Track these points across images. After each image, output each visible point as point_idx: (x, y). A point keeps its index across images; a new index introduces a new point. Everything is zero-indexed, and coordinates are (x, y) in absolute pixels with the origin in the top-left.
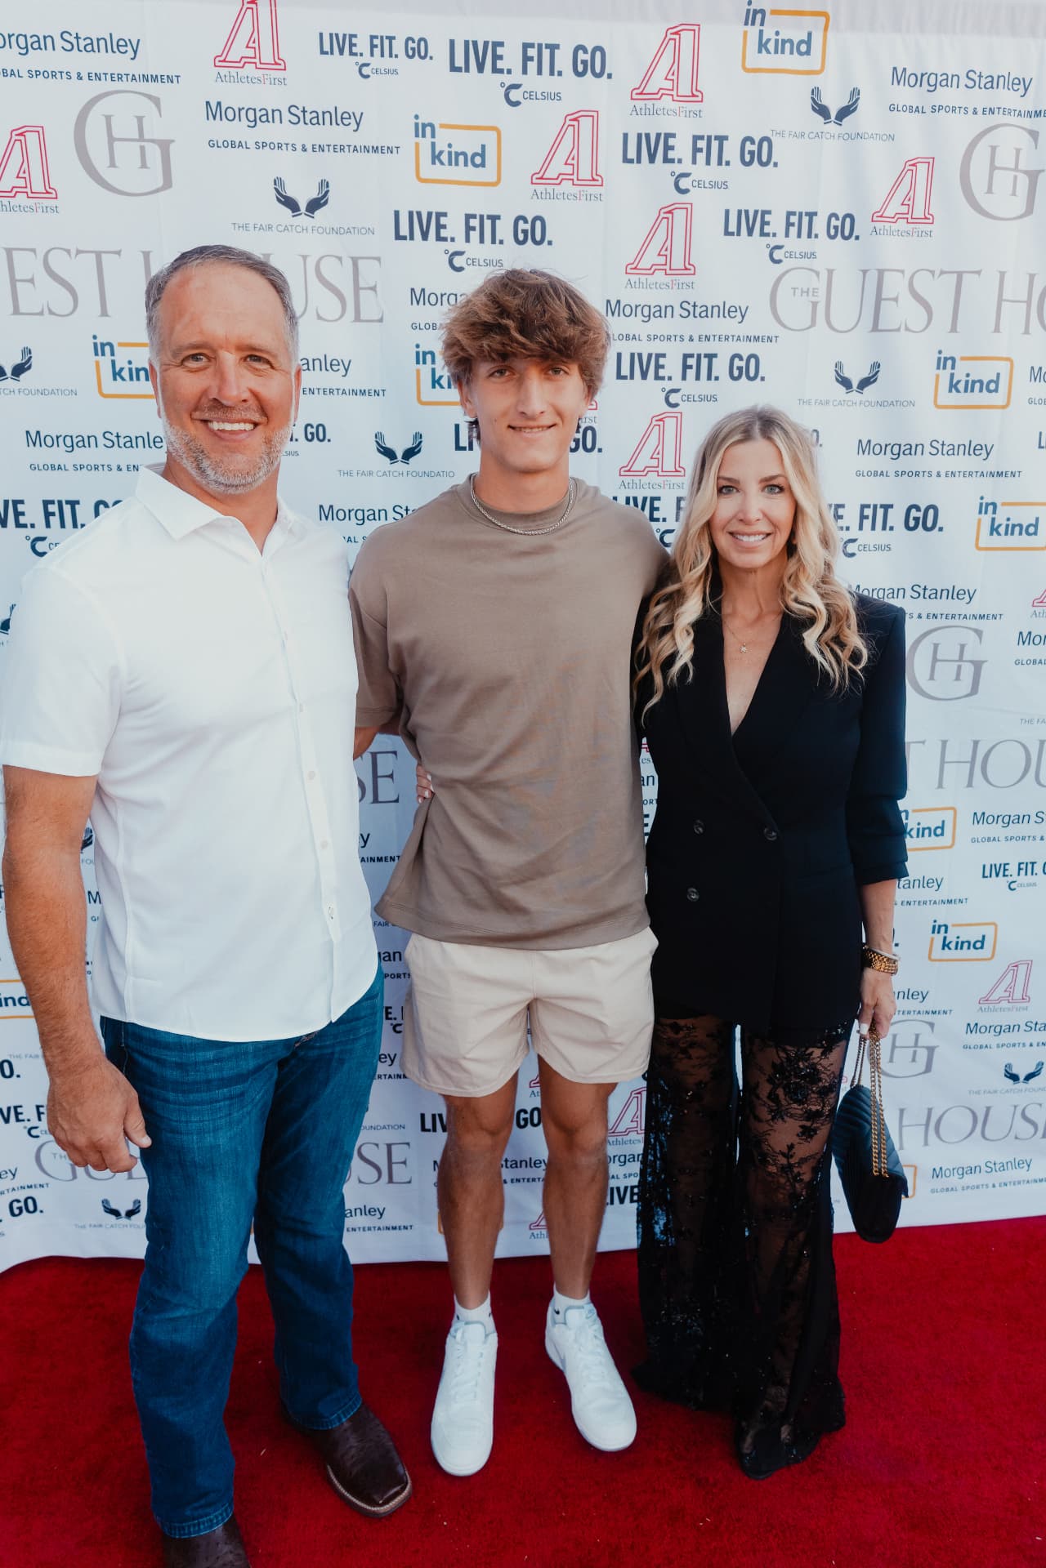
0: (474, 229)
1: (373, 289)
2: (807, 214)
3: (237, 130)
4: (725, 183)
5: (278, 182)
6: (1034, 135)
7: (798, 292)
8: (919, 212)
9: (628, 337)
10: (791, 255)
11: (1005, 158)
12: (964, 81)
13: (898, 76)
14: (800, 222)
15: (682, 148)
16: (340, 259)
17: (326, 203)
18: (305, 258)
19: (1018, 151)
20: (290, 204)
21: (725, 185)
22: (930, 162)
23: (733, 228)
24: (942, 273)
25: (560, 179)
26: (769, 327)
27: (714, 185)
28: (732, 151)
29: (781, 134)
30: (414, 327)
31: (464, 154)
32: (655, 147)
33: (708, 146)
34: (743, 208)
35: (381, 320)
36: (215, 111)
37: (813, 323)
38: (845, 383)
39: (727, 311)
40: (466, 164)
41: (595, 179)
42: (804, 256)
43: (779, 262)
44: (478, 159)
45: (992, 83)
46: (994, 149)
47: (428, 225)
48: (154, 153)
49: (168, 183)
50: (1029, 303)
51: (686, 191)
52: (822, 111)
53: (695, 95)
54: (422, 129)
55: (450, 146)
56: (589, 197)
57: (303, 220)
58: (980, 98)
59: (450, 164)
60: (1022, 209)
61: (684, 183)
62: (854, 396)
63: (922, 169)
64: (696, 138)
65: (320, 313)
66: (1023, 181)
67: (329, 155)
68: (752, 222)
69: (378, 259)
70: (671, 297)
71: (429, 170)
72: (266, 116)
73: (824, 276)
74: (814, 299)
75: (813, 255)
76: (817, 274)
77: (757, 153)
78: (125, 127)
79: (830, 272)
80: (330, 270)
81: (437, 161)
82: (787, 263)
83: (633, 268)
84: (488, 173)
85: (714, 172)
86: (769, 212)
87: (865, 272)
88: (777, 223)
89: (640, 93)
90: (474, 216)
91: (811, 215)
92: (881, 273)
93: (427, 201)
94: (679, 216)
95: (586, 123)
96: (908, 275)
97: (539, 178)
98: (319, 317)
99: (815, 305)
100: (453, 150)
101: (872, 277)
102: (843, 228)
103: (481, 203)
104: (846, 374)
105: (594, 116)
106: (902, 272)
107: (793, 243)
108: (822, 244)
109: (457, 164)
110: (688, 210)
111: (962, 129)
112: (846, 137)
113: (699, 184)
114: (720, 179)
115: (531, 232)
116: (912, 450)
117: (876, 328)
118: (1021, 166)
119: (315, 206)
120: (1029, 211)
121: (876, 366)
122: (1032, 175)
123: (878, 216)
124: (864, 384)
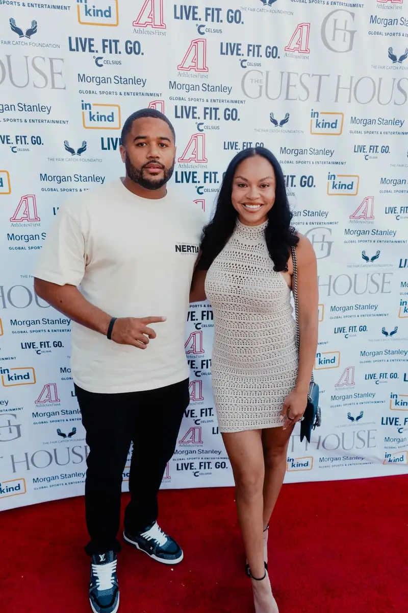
0: (107, 46)
1: (60, 73)
2: (257, 46)
4: (220, 30)
5: (12, 21)
6: (353, 15)
7: (254, 81)
8: (303, 48)
9: (180, 99)
10: (250, 64)
11: (340, 25)
14: (254, 49)
15: (201, 13)
16: (44, 58)
17: (36, 31)
18: (26, 57)
19: (346, 22)
20: (18, 31)
21: (220, 31)
22: (308, 25)
23: (224, 51)
24: (313, 75)
25: (146, 24)
26: (241, 97)
27: (216, 31)
28: (223, 15)
29: (245, 9)
30: (80, 92)
31: (101, 11)
32: (189, 12)
33: (213, 13)
34: (229, 42)
35: (65, 88)
37: (260, 95)
38: (275, 122)
39: (223, 89)
40: (102, 16)
41: (162, 25)
42: (256, 65)
43: (245, 67)
44: (107, 13)
46: (335, 21)
47: (85, 44)
50: (350, 89)
51: (203, 34)
55: (94, 7)
56: (159, 34)
57: (25, 39)
59: (94, 15)
60: (347, 48)
61: (202, 30)
62: (278, 128)
63: (305, 28)
64: (207, 9)
65: (35, 84)
66: (348, 35)
67: (36, 9)
68: (232, 49)
69: (62, 60)
70: (198, 82)
71: (84, 18)
73: (265, 74)
74: (261, 84)
75: (259, 65)
76: (262, 73)
77: (235, 17)
79: (267, 73)
80: (39, 63)
81: (88, 14)
82: (249, 68)
83: (181, 67)
84: (112, 20)
85: (215, 25)
86: (240, 44)
87: (282, 73)
88: (243, 50)
90: (107, 40)
91: (259, 46)
92: (289, 74)
93: (84, 33)
94: (201, 44)
96: (300, 74)
97: (136, 23)
98: (35, 86)
99: (261, 87)
100: (95, 9)
101: (285, 76)
102: (273, 53)
103: (110, 34)
104: (275, 118)
106: (297, 74)
107: (250, 59)
108: (264, 60)
109: (98, 15)
110: (204, 41)
112: (273, 11)
113: (209, 30)
114: (218, 28)
115: (133, 48)
116: (302, 152)
117: (287, 98)
118: (347, 29)
119: (30, 32)
120: (351, 49)
121: (288, 115)
122: (352, 33)
123: (287, 49)
124: (283, 122)
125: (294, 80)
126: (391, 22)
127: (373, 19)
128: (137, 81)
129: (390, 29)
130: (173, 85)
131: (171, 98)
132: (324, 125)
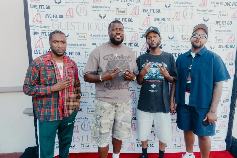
0: (123, 20)
3: (95, 9)
5: (100, 15)
6: (192, 9)
7: (163, 28)
8: (178, 18)
9: (142, 33)
12: (183, 3)
13: (175, 2)
14: (163, 19)
15: (149, 11)
16: (107, 23)
18: (103, 23)
19: (190, 11)
20: (101, 17)
21: (154, 15)
22: (179, 12)
23: (155, 20)
24: (181, 25)
25: (134, 14)
28: (155, 11)
29: (161, 9)
32: (146, 11)
33: (152, 11)
34: (156, 18)
36: (93, 7)
37: (165, 31)
38: (170, 38)
40: (122, 12)
41: (138, 14)
42: (164, 23)
44: (124, 12)
45: (187, 3)
46: (187, 11)
48: (85, 11)
49: (87, 15)
51: (149, 16)
52: (166, 6)
53: (150, 5)
54: (117, 8)
55: (121, 10)
56: (137, 16)
57: (103, 19)
58: (186, 5)
60: (191, 18)
62: (171, 40)
64: (151, 9)
65: (104, 30)
66: (191, 14)
67: (106, 12)
71: (118, 13)
72: (99, 7)
75: (165, 23)
77: (158, 11)
78: (82, 8)
79: (167, 25)
82: (162, 24)
83: (143, 24)
84: (125, 13)
85: (153, 13)
88: (160, 19)
89: (144, 4)
91: (165, 18)
93: (118, 17)
94: (148, 18)
95: (137, 8)
97: (131, 14)
99: (165, 29)
101: (173, 26)
102: (169, 20)
103: (124, 17)
104: (170, 37)
105: (138, 7)
106: (176, 25)
107: (162, 22)
110: (150, 18)
111: (184, 8)
112: (169, 9)
113: (151, 15)
115: (130, 20)
116: (179, 46)
117: (173, 32)
118: (191, 13)
119: (104, 17)
120: (192, 18)
121: (174, 36)
122: (192, 14)
123: (173, 19)
124: (172, 38)
125: (175, 27)
126: (204, 11)
127: (198, 10)
128: (131, 28)
129: (203, 12)
130: (140, 29)
131: (140, 33)
132: (185, 39)
